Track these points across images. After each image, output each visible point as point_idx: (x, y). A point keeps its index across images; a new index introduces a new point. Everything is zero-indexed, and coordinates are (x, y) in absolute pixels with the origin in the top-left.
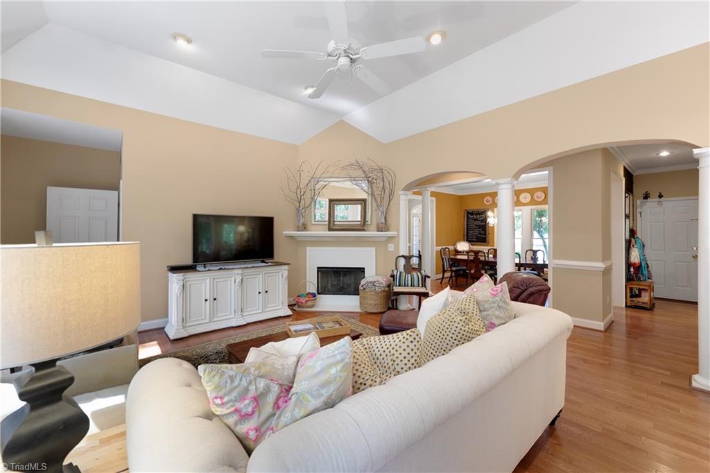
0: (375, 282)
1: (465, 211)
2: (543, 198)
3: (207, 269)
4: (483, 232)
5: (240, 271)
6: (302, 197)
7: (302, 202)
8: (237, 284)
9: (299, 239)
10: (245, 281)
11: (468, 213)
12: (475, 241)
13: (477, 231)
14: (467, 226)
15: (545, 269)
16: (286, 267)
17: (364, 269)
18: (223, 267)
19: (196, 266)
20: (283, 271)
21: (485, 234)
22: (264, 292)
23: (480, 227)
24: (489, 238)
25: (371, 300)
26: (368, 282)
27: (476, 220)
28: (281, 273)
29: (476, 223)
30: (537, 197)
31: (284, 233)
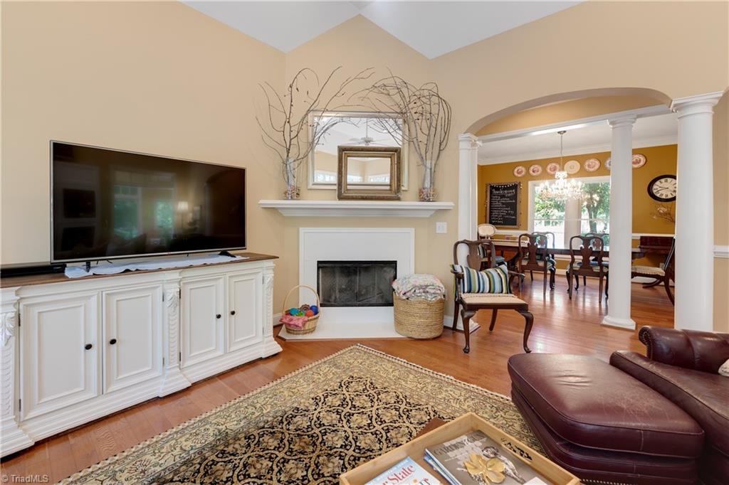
0: (427, 286)
1: (487, 185)
2: (597, 167)
3: (91, 273)
4: (512, 212)
5: (175, 275)
6: (294, 141)
7: (293, 151)
8: (167, 303)
9: (286, 214)
10: (185, 294)
11: (492, 187)
12: (500, 224)
13: (504, 211)
14: (490, 205)
15: (604, 259)
16: (270, 263)
17: (395, 263)
18: (132, 268)
19: (64, 266)
20: (265, 271)
21: (515, 214)
22: (228, 313)
23: (507, 205)
24: (520, 219)
25: (420, 317)
26: (415, 287)
27: (503, 196)
28: (260, 277)
29: (503, 200)
30: (589, 166)
31: (261, 202)
